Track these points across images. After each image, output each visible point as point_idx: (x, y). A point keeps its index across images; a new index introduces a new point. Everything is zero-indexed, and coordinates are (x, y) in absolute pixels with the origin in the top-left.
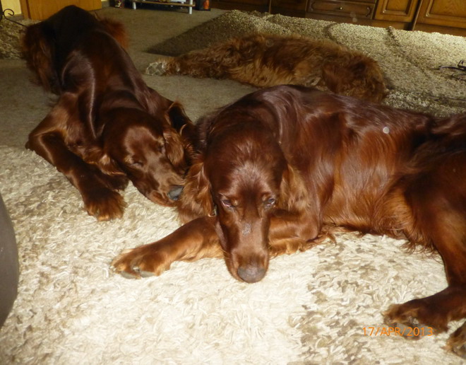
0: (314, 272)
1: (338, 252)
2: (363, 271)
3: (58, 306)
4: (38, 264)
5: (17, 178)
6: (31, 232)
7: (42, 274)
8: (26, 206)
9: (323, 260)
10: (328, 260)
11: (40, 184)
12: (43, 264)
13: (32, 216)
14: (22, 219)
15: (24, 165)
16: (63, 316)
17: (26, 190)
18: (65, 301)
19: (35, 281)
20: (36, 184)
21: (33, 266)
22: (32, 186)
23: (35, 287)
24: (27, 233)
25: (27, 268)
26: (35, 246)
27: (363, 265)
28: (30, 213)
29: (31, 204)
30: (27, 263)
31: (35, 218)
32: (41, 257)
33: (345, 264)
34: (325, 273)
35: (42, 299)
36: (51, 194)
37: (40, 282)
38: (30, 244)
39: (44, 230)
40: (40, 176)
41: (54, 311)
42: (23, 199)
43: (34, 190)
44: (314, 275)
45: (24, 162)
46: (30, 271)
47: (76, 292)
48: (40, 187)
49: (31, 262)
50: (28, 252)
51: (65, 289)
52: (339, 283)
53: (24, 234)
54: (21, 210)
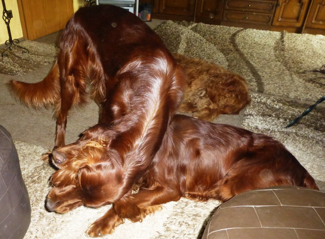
0: (168, 216)
1: (184, 206)
2: (194, 217)
3: (47, 228)
4: (39, 208)
5: (27, 162)
6: (35, 192)
7: (41, 213)
8: (32, 178)
9: (175, 210)
10: (178, 210)
11: (38, 166)
12: (41, 208)
13: (35, 183)
14: (31, 185)
15: (30, 154)
16: (50, 232)
17: (32, 169)
18: (51, 226)
19: (38, 216)
20: (36, 166)
21: (36, 209)
22: (34, 167)
23: (37, 219)
24: (33, 192)
25: (34, 210)
26: (37, 199)
27: (195, 214)
28: (34, 182)
29: (34, 177)
30: (33, 208)
31: (36, 185)
32: (39, 205)
33: (186, 213)
34: (174, 217)
35: (41, 224)
36: (44, 171)
37: (40, 216)
38: (35, 198)
39: (41, 191)
40: (38, 160)
41: (46, 230)
42: (30, 174)
43: (36, 169)
44: (168, 218)
45: (29, 152)
46: (35, 211)
47: (56, 222)
48: (38, 167)
49: (36, 207)
50: (34, 202)
51: (51, 220)
52: (179, 222)
53: (32, 193)
54: (30, 180)
